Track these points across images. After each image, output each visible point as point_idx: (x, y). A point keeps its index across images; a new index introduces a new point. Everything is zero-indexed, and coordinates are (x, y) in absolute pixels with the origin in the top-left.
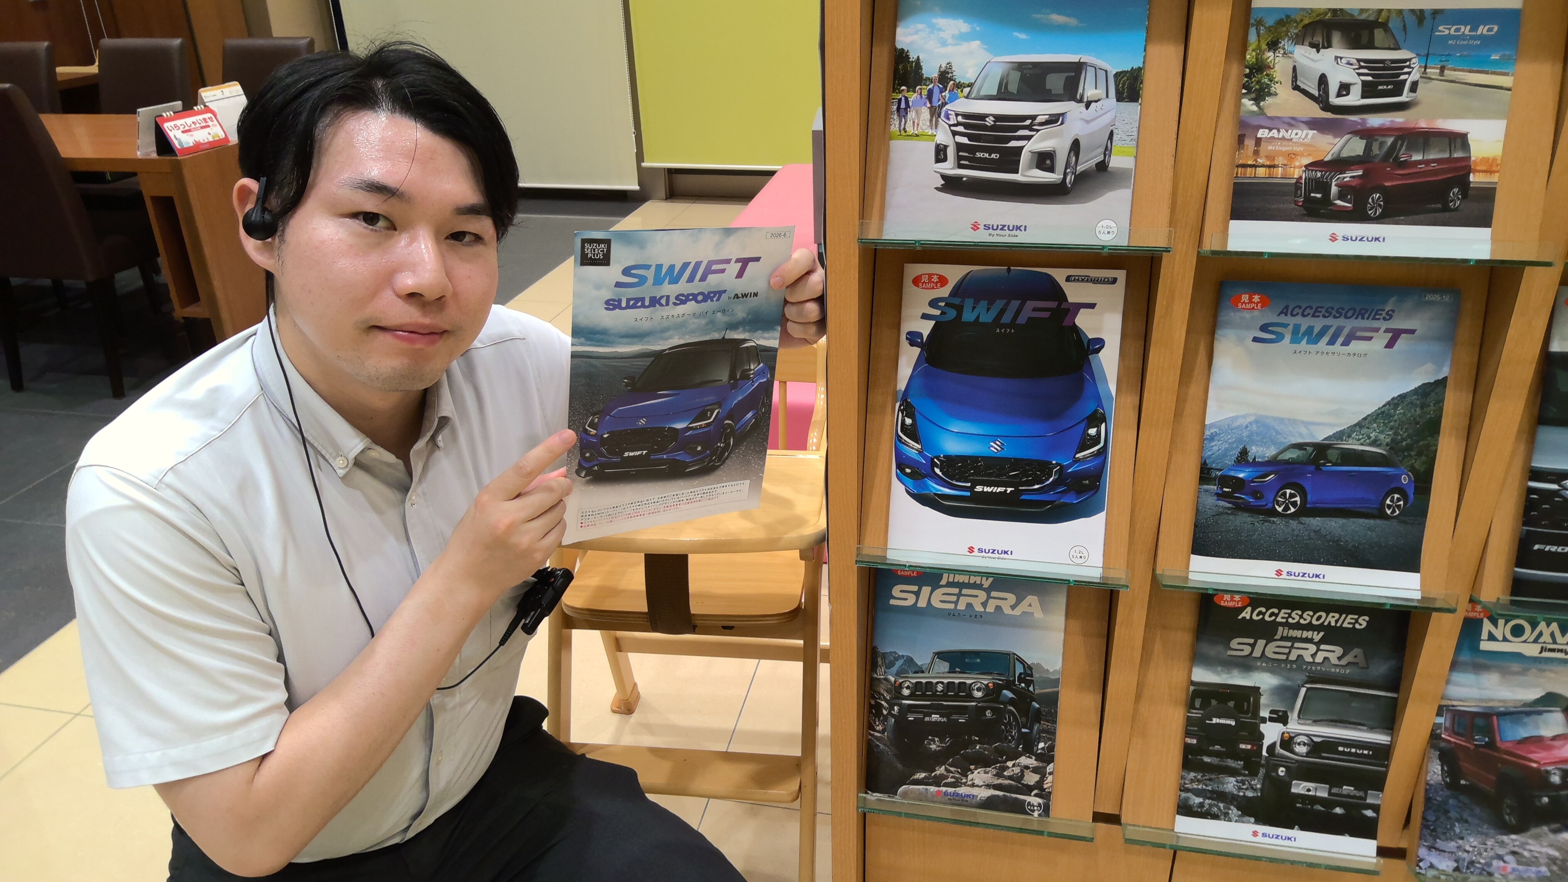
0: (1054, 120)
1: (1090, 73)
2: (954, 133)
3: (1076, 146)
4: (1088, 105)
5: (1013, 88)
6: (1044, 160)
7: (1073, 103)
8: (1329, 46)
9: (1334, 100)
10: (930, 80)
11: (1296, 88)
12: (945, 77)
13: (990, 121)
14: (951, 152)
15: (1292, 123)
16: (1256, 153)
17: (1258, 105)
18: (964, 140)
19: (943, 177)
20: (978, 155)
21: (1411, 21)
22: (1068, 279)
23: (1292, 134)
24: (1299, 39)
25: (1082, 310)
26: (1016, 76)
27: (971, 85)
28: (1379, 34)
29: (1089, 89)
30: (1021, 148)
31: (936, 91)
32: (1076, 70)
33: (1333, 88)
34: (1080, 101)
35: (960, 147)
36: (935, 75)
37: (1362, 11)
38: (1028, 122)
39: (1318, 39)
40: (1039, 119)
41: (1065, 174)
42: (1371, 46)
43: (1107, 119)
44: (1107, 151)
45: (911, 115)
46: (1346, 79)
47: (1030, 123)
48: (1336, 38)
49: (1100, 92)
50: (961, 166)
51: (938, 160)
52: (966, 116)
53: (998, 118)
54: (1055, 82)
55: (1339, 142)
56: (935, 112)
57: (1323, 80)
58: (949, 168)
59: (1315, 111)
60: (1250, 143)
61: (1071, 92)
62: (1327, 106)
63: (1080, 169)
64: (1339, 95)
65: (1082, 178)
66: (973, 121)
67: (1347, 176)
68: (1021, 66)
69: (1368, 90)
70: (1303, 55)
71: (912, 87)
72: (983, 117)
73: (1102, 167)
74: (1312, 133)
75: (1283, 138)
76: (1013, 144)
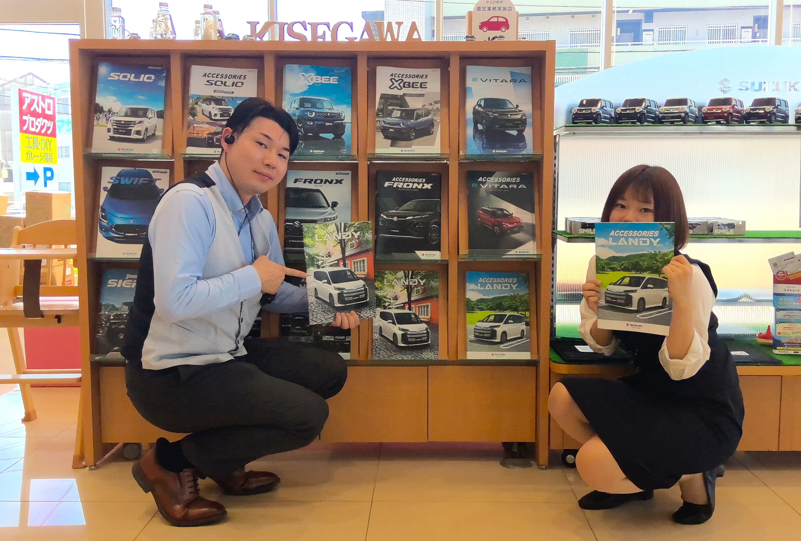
0: (140, 122)
1: (150, 111)
2: (113, 125)
3: (147, 129)
4: (150, 119)
5: (129, 114)
6: (138, 133)
7: (146, 118)
8: (211, 104)
9: (213, 118)
10: (105, 112)
11: (203, 114)
12: (110, 111)
13: (123, 122)
14: (112, 130)
15: (203, 123)
16: (194, 130)
17: (193, 118)
18: (116, 127)
19: (110, 136)
20: (120, 131)
21: (231, 99)
22: (153, 172)
23: (202, 126)
24: (203, 102)
25: (157, 181)
26: (129, 111)
27: (117, 113)
28: (223, 102)
29: (149, 115)
30: (132, 129)
31: (107, 114)
32: (145, 111)
33: (213, 115)
34: (148, 118)
35: (114, 129)
36: (107, 110)
37: (218, 96)
38: (133, 123)
39: (208, 103)
40: (136, 122)
41: (144, 137)
42: (221, 105)
43: (155, 122)
44: (155, 130)
45: (100, 120)
46: (216, 113)
47: (135, 123)
48: (212, 102)
49: (153, 116)
50: (114, 134)
51: (108, 132)
52: (116, 121)
53: (125, 121)
54: (141, 113)
55: (216, 128)
56: (107, 120)
57: (210, 112)
58: (111, 134)
59: (209, 121)
60: (192, 127)
61: (145, 115)
62: (212, 119)
63: (148, 135)
64: (214, 116)
65: (148, 137)
66: (118, 123)
67: (218, 136)
68: (131, 108)
69: (221, 115)
70: (204, 106)
71: (100, 113)
72: (121, 121)
73: (154, 135)
74: (208, 125)
75: (201, 127)
76: (129, 128)
